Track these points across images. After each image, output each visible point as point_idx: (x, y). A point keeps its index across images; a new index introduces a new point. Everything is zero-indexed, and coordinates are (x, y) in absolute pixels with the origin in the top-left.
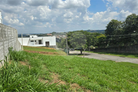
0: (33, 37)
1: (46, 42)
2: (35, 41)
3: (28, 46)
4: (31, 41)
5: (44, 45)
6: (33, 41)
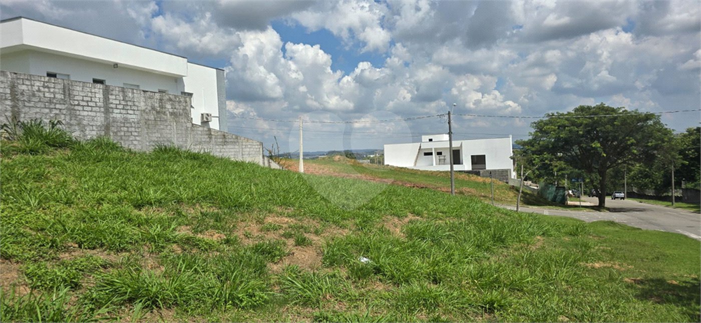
0: (431, 140)
1: (472, 157)
2: (439, 154)
3: (415, 168)
4: (426, 154)
5: (467, 165)
6: (431, 154)
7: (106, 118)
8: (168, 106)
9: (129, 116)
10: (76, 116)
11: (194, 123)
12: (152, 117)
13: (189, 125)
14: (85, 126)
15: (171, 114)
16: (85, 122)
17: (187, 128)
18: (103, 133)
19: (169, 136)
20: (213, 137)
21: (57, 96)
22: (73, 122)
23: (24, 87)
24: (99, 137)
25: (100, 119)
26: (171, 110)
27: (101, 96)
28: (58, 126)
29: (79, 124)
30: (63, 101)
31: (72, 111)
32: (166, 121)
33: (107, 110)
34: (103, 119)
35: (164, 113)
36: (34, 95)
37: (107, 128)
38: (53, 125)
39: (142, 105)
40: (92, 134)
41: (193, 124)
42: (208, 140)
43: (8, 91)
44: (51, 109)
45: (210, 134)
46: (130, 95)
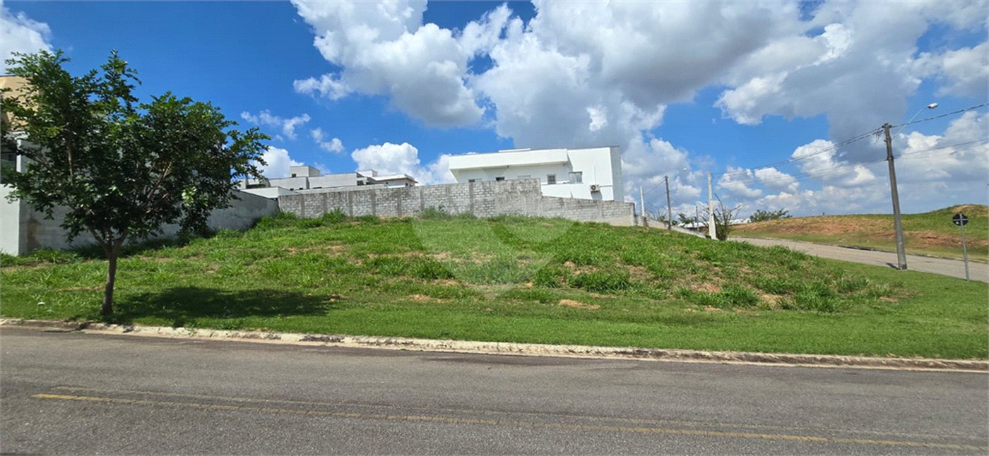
7: (471, 201)
8: (519, 188)
9: (487, 198)
10: (453, 202)
11: (544, 195)
12: (505, 196)
13: (539, 198)
14: (458, 207)
15: (521, 192)
16: (458, 205)
17: (537, 200)
18: (469, 209)
19: (519, 207)
20: (565, 204)
21: (443, 193)
22: (451, 205)
23: (426, 192)
24: (467, 212)
25: (467, 202)
26: (521, 190)
27: (468, 189)
28: (443, 208)
29: (455, 206)
30: (446, 195)
31: (450, 201)
32: (517, 197)
33: (472, 196)
34: (469, 202)
35: (515, 192)
36: (431, 195)
37: (472, 206)
38: (440, 208)
39: (497, 190)
40: (462, 210)
41: (542, 197)
42: (560, 206)
43: (419, 195)
44: (439, 200)
45: (562, 202)
46: (488, 185)
